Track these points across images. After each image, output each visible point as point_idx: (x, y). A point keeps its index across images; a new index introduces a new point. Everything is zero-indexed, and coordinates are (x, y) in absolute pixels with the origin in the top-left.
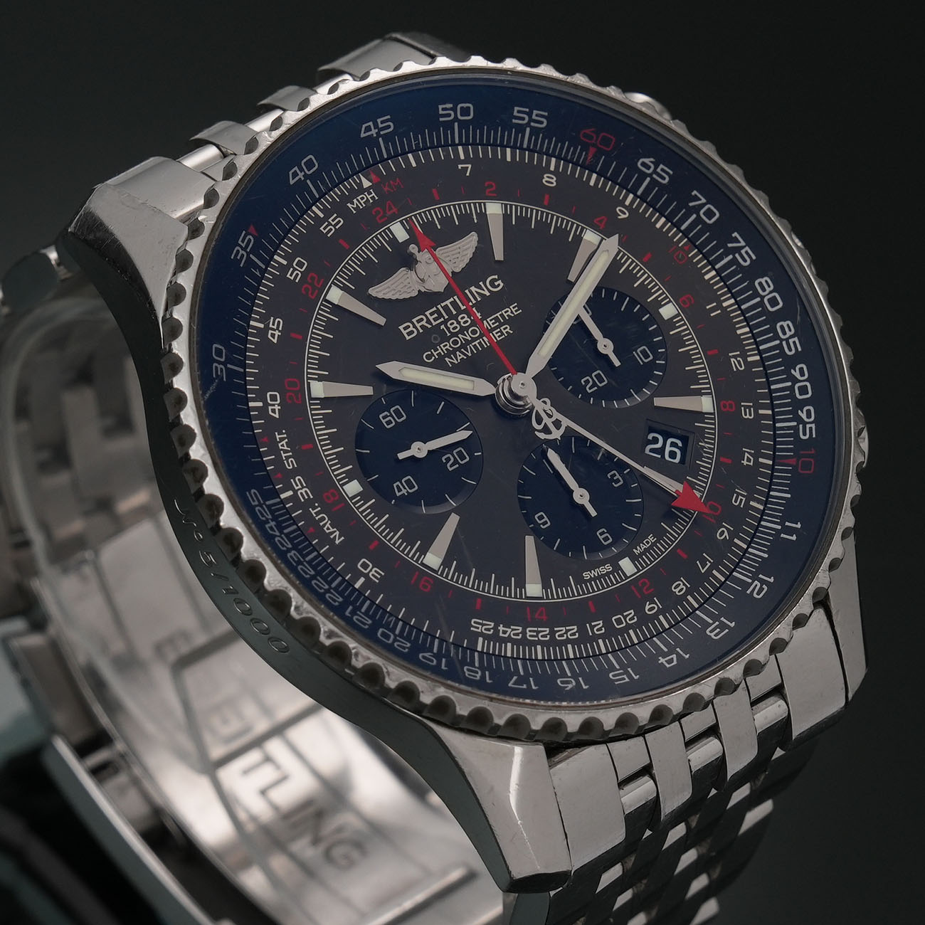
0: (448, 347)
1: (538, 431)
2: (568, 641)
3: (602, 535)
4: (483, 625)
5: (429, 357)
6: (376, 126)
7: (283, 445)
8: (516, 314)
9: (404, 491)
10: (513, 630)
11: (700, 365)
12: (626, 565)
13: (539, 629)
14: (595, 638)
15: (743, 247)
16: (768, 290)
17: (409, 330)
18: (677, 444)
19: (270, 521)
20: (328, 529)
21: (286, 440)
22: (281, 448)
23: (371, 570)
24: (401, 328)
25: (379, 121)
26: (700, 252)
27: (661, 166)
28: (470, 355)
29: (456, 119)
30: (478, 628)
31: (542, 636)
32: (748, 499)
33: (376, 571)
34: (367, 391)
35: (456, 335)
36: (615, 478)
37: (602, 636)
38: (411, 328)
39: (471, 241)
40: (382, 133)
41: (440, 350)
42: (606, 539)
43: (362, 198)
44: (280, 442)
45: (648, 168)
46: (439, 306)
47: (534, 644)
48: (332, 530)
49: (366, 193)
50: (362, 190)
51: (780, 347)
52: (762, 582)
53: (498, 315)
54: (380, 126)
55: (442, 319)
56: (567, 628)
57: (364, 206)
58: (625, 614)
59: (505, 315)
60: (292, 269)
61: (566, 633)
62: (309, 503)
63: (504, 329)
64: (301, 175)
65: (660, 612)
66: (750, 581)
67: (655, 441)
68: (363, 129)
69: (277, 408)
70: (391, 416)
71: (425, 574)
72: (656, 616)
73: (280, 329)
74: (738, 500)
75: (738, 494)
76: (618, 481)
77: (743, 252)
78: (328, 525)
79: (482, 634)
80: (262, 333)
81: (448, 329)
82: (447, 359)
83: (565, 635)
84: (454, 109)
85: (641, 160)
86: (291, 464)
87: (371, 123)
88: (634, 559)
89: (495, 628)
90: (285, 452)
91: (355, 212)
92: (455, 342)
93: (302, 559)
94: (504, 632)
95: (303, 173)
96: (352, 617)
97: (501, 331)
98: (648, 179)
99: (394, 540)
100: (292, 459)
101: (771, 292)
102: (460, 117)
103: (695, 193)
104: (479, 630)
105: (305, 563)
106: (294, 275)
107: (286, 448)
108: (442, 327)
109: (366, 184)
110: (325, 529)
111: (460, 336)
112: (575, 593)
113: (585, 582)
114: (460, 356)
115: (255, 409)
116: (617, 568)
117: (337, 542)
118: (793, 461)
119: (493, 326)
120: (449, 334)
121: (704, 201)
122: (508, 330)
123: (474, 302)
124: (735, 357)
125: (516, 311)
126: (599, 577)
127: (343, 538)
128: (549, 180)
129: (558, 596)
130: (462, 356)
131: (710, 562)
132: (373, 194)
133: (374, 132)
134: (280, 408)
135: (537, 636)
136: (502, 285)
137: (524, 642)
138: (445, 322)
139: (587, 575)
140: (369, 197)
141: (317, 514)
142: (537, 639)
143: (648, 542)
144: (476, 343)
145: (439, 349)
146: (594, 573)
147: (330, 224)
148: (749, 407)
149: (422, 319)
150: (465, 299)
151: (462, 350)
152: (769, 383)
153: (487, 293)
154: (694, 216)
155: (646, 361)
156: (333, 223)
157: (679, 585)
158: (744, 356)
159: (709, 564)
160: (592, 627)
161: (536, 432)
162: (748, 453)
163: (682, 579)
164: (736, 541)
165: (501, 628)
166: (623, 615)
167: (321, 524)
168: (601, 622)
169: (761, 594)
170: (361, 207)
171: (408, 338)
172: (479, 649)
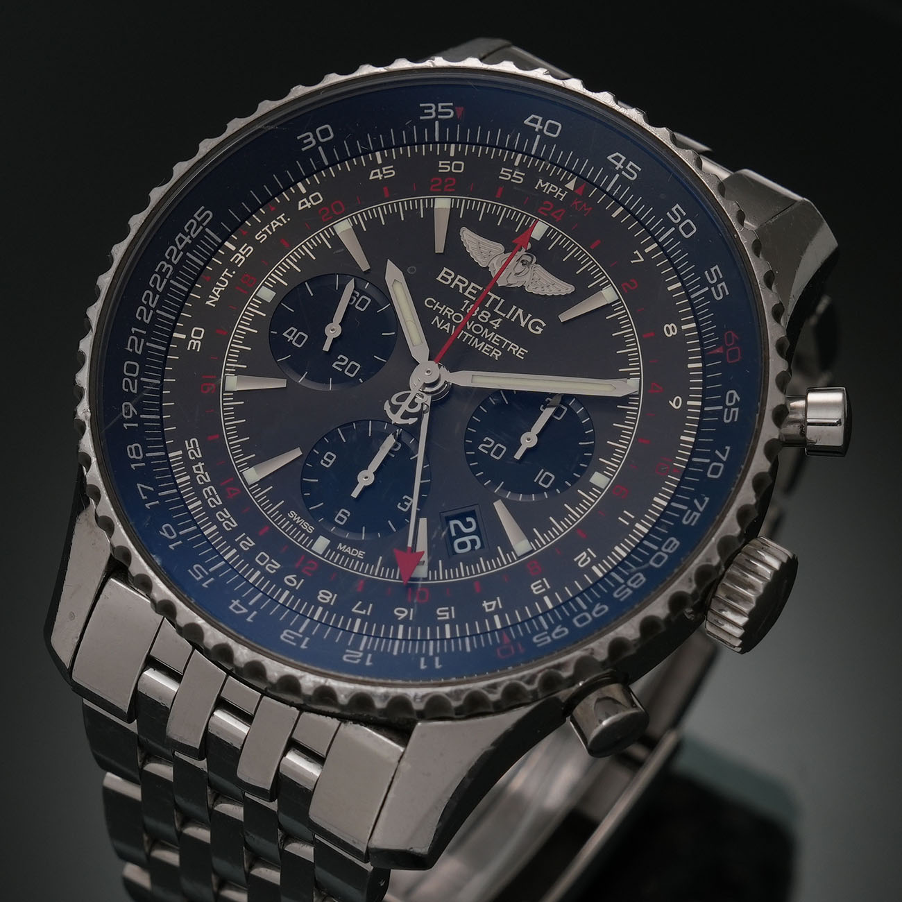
0: (449, 314)
2: (219, 524)
3: (343, 515)
4: (195, 449)
5: (430, 303)
6: (625, 164)
7: (275, 224)
8: (517, 355)
9: (290, 338)
10: (204, 475)
11: (560, 529)
12: (322, 543)
13: (217, 496)
14: (236, 546)
15: (699, 511)
16: (669, 550)
17: (446, 276)
18: (476, 545)
19: (189, 237)
20: (216, 291)
21: (281, 225)
22: (272, 223)
23: (196, 340)
24: (445, 269)
25: (631, 163)
26: (679, 484)
27: (737, 409)
29: (676, 226)
30: (190, 446)
31: (211, 501)
32: (450, 621)
33: (197, 344)
34: (364, 266)
35: (466, 315)
36: (406, 503)
37: (240, 551)
38: (450, 278)
39: (565, 289)
40: (623, 173)
41: (442, 309)
42: (341, 519)
43: (553, 188)
44: (277, 220)
45: (731, 401)
46: (485, 291)
47: (201, 497)
48: (217, 294)
49: (561, 189)
50: (562, 185)
51: (618, 585)
52: (364, 658)
53: (507, 341)
54: (628, 167)
55: (474, 299)
56: (231, 518)
57: (548, 193)
58: (273, 561)
59: (511, 347)
60: (449, 162)
61: (226, 519)
62: (232, 267)
63: (496, 352)
64: (538, 127)
65: (292, 590)
66: (361, 649)
67: (468, 525)
68: (615, 155)
69: (308, 205)
70: (358, 299)
71: (217, 383)
72: (286, 587)
73: (385, 177)
74: (443, 613)
75: (450, 611)
76: (404, 506)
78: (220, 289)
79: (185, 452)
80: (373, 165)
81: (468, 307)
82: (437, 318)
83: (223, 520)
84: (683, 219)
85: (734, 392)
86: (260, 237)
87: (624, 158)
88: (332, 547)
89: (198, 460)
90: (270, 228)
91: (536, 188)
92: (458, 318)
93: (167, 277)
94: (198, 469)
95: (541, 127)
96: (133, 335)
97: (492, 350)
98: (721, 408)
99: (235, 344)
100: (266, 237)
101: (666, 553)
102: (680, 228)
103: (728, 448)
104: (188, 448)
105: (165, 280)
106: (444, 166)
107: (274, 227)
108: (467, 302)
109: (571, 186)
110: (215, 288)
111: (467, 319)
112: (270, 512)
113: (285, 515)
114: (447, 327)
115: (298, 189)
116: (314, 537)
117: (208, 303)
118: (506, 640)
119: (493, 341)
120: (462, 310)
121: (724, 459)
122: (497, 355)
123: (508, 317)
124: (589, 554)
125: (520, 354)
126: (296, 525)
127: (214, 306)
128: (670, 330)
129: (258, 498)
130: (448, 329)
131: (366, 612)
132: (564, 196)
133: (619, 166)
134: (309, 207)
135: (209, 497)
136: (539, 332)
137: (198, 489)
138: (472, 302)
139: (292, 514)
140: (558, 193)
141: (226, 277)
142: (207, 497)
143: (355, 552)
144: (468, 335)
145: (444, 308)
146: (298, 520)
147: (512, 174)
148: (544, 586)
149: (464, 283)
150: (505, 309)
151: (454, 327)
152: (580, 594)
153: (523, 324)
154: (708, 461)
155: (540, 483)
156: (514, 176)
157: (329, 595)
158: (594, 562)
159: (364, 612)
160: (244, 539)
161: (388, 401)
162: (497, 604)
163: (336, 595)
164: (401, 627)
165: (200, 465)
166: (270, 559)
167: (218, 283)
168: (253, 544)
169: (348, 660)
170: (544, 191)
171: (439, 279)
172: (170, 455)
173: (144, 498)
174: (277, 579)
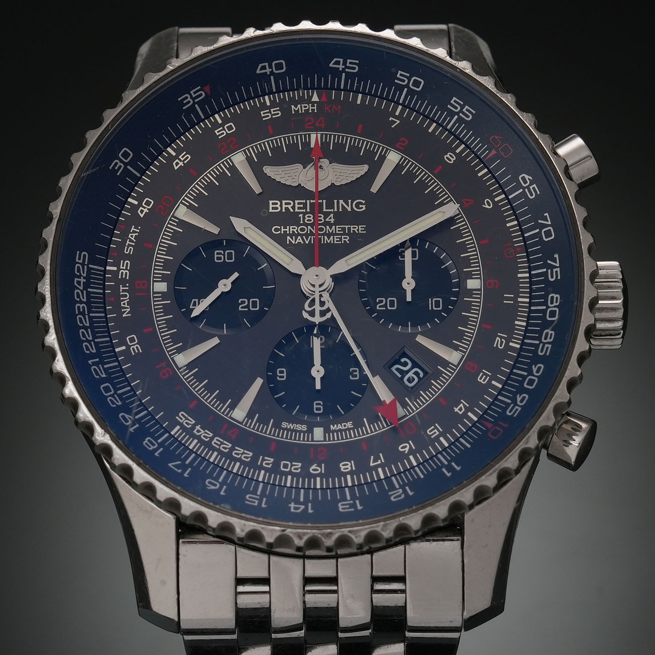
0: (295, 230)
1: (306, 311)
2: (240, 460)
3: (318, 406)
4: (187, 419)
5: (276, 230)
6: (345, 63)
7: (132, 236)
8: (360, 232)
10: (206, 433)
11: (471, 331)
12: (318, 433)
13: (225, 442)
14: (261, 468)
15: (557, 267)
16: (555, 304)
17: (274, 206)
18: (420, 374)
19: (82, 277)
20: (124, 304)
21: (137, 234)
22: (129, 237)
23: (134, 345)
24: (271, 202)
25: (349, 61)
26: (528, 257)
27: (534, 185)
28: (307, 242)
29: (407, 86)
30: (182, 419)
31: (223, 448)
32: (441, 434)
33: (137, 347)
34: (215, 230)
35: (307, 225)
36: (354, 373)
37: (266, 470)
38: (278, 206)
39: (362, 170)
40: (347, 70)
41: (288, 230)
42: (318, 409)
43: (305, 107)
44: (131, 233)
45: (525, 182)
46: (308, 201)
47: (214, 449)
48: (126, 306)
49: (310, 105)
50: (309, 101)
51: (537, 346)
52: (405, 491)
53: (347, 227)
54: (348, 65)
55: (304, 211)
56: (245, 451)
57: (303, 112)
58: (293, 463)
59: (352, 229)
60: (222, 128)
61: (242, 454)
62: (123, 281)
63: (344, 238)
64: (268, 70)
65: (320, 475)
66: (397, 486)
67: (405, 364)
68: (334, 61)
69: (146, 210)
70: (224, 255)
71: (170, 366)
72: (315, 476)
73: (185, 162)
74: (433, 432)
75: (436, 428)
76: (356, 376)
77: (555, 270)
78: (126, 302)
79: (181, 425)
80: (171, 159)
81: (304, 218)
82: (288, 237)
83: (240, 455)
84: (409, 79)
85: (523, 175)
86: (129, 250)
87: (341, 60)
88: (327, 431)
89: (194, 426)
90: (131, 241)
91: (293, 113)
92: (302, 230)
93: (86, 313)
94: (198, 431)
95: (271, 70)
96: (92, 366)
97: (341, 239)
98: (521, 190)
99: (164, 334)
100: (132, 248)
101: (555, 307)
102: (410, 86)
103: (547, 214)
104: (181, 421)
105: (87, 316)
106: (220, 133)
107: (133, 239)
108: (301, 215)
109: (315, 98)
110: (122, 303)
111: (309, 227)
112: (268, 431)
113: (280, 428)
114: (299, 240)
115: (131, 204)
116: (310, 431)
117: (124, 315)
118: (489, 425)
119: (337, 232)
120: (302, 222)
121: (549, 223)
122: (347, 240)
123: (336, 210)
124: (501, 337)
125: (361, 231)
126: (292, 431)
127: (130, 315)
128: (450, 158)
129: (253, 427)
130: (301, 241)
131: (381, 461)
132: (315, 108)
133: (341, 67)
134: (148, 211)
135: (220, 446)
136: (364, 209)
137: (208, 445)
138: (304, 214)
139: (284, 425)
140: (311, 108)
141: (124, 291)
142: (218, 447)
143: (345, 426)
144: (317, 237)
145: (288, 228)
146: (291, 426)
147: (270, 112)
148: (487, 375)
149: (290, 204)
150: (330, 205)
151: (304, 237)
152: (514, 367)
153: (349, 209)
154: (538, 230)
155: (434, 309)
156: (273, 113)
157: (348, 464)
158: (508, 340)
159: (379, 462)
160: (263, 460)
161: (303, 311)
162: (464, 405)
163: (352, 462)
164: (411, 457)
165: (198, 427)
166: (291, 464)
167: (121, 299)
168: (272, 460)
169: (396, 499)
170: (300, 112)
171: (271, 210)
172: (173, 433)
173: (180, 471)
174: (305, 474)
